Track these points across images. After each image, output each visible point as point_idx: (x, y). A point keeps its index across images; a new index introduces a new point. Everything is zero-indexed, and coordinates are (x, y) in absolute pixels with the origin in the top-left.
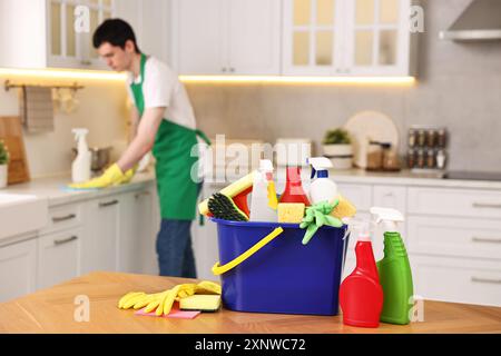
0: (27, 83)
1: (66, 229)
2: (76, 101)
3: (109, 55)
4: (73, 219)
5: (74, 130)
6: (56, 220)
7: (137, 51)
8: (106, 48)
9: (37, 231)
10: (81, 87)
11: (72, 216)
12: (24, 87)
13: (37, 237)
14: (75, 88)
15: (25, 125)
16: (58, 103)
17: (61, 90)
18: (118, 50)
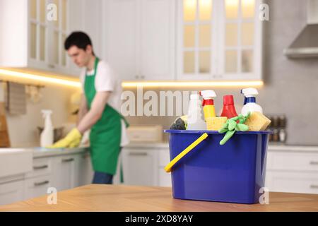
0: (10, 80)
1: (41, 176)
2: (40, 96)
3: (76, 55)
4: (46, 169)
5: (43, 111)
6: (36, 168)
7: (93, 54)
8: (74, 49)
9: (23, 174)
10: (43, 87)
11: (46, 167)
12: (8, 83)
13: (23, 179)
14: (39, 87)
15: (7, 109)
16: (29, 96)
17: (31, 87)
18: (81, 51)
